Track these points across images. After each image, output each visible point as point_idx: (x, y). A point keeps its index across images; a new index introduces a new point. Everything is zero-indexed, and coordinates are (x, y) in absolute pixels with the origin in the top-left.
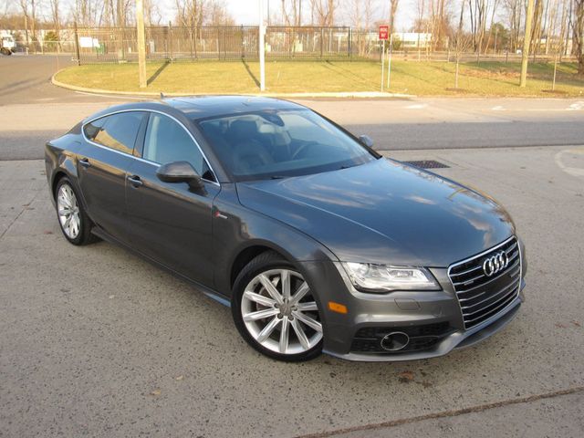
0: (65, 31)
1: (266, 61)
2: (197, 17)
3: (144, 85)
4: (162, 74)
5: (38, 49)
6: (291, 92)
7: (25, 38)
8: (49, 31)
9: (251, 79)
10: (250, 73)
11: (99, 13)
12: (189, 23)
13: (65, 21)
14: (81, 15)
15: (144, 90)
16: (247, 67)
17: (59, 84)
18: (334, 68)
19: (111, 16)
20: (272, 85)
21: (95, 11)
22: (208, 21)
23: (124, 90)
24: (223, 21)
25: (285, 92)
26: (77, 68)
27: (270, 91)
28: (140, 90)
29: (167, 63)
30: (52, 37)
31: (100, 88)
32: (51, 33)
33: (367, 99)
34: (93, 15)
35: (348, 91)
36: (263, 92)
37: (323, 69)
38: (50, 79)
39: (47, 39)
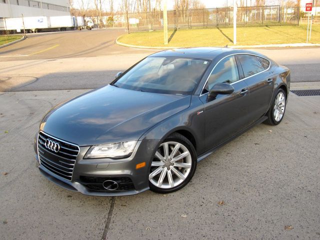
0: (116, 16)
1: (237, 27)
2: (185, 5)
3: (166, 43)
4: (174, 36)
5: (104, 26)
6: (252, 45)
7: (96, 21)
8: (109, 16)
9: (226, 38)
10: (224, 35)
11: (133, 5)
12: (181, 8)
13: (116, 11)
14: (124, 8)
15: (167, 46)
16: (221, 31)
17: (120, 44)
18: (271, 29)
19: (140, 7)
20: (239, 41)
21: (132, 5)
22: (191, 7)
23: (156, 46)
24: (199, 6)
25: (248, 45)
26: (128, 35)
27: (239, 45)
28: (165, 46)
29: (176, 30)
30: (111, 19)
31: (142, 45)
32: (110, 17)
33: (298, 47)
34: (130, 7)
35: (286, 43)
36: (235, 45)
37: (266, 31)
38: (115, 41)
39: (108, 21)
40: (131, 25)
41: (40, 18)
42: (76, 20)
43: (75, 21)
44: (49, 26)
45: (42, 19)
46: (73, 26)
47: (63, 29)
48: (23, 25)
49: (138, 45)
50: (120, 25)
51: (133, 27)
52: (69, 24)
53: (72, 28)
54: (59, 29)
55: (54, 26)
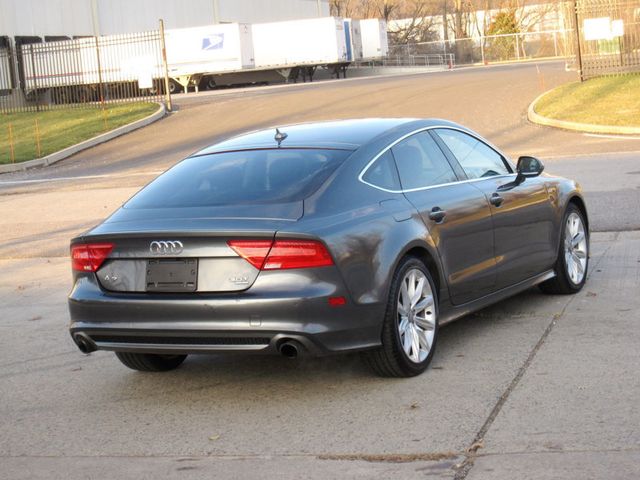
0: (528, 9)
5: (473, 55)
8: (496, 12)
17: (546, 122)
26: (579, 88)
30: (507, 24)
32: (501, 16)
38: (525, 112)
39: (492, 31)
40: (595, 45)
41: (211, 31)
42: (357, 32)
43: (350, 36)
44: (248, 63)
45: (221, 35)
46: (344, 59)
47: (303, 73)
48: (162, 62)
49: (616, 123)
50: (546, 47)
51: (603, 54)
52: (329, 52)
53: (338, 70)
54: (286, 74)
55: (264, 61)
